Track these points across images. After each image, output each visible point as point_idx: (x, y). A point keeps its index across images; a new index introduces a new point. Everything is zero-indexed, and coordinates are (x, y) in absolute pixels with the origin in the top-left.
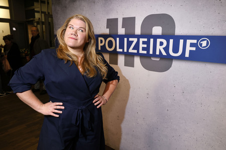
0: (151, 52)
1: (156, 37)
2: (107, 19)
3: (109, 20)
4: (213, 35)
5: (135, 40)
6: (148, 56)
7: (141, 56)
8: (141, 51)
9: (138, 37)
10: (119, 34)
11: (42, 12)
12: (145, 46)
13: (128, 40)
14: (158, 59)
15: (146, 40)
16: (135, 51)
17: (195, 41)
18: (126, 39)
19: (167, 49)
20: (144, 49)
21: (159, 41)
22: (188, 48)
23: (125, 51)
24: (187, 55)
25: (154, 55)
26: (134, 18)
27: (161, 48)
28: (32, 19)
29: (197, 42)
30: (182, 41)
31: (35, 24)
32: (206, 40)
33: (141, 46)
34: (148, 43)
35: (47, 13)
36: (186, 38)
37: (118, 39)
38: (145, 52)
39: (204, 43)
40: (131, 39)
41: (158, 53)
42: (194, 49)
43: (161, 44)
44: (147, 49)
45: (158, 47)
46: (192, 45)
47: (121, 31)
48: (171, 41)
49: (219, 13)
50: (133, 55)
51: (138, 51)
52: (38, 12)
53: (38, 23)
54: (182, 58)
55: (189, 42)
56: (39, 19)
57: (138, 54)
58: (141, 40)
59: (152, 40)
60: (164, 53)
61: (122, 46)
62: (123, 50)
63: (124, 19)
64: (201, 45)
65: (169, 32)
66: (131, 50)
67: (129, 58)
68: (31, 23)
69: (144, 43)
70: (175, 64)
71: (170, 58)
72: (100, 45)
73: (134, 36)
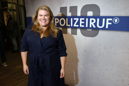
0: (87, 26)
1: (89, 18)
2: (60, 7)
3: (61, 8)
4: (121, 16)
5: (77, 19)
6: (85, 28)
7: (81, 28)
8: (81, 26)
9: (79, 17)
10: (68, 16)
11: (13, 3)
12: (83, 22)
13: (73, 19)
14: (91, 30)
15: (83, 19)
16: (78, 26)
17: (111, 19)
18: (72, 19)
19: (95, 24)
20: (82, 24)
21: (91, 19)
22: (108, 23)
23: (72, 25)
24: (107, 27)
25: (89, 27)
26: (76, 7)
27: (93, 23)
28: (6, 8)
29: (112, 20)
30: (104, 20)
31: (9, 11)
32: (117, 18)
33: (81, 22)
34: (85, 21)
35: (17, 4)
36: (106, 18)
37: (67, 19)
38: (83, 26)
39: (116, 21)
40: (75, 19)
41: (90, 26)
42: (111, 24)
43: (93, 21)
44: (85, 24)
45: (91, 23)
46: (109, 22)
47: (69, 14)
48: (98, 20)
49: (124, 4)
50: (76, 28)
51: (79, 25)
52: (10, 3)
53: (10, 10)
54: (104, 29)
55: (108, 20)
56: (11, 7)
57: (79, 27)
58: (81, 19)
59: (87, 19)
60: (94, 26)
61: (69, 23)
62: (70, 25)
63: (70, 7)
64: (114, 21)
65: (97, 15)
66: (75, 25)
67: (74, 30)
68: (6, 10)
69: (82, 21)
70: (100, 32)
71: (97, 29)
72: (56, 22)
73: (77, 17)
